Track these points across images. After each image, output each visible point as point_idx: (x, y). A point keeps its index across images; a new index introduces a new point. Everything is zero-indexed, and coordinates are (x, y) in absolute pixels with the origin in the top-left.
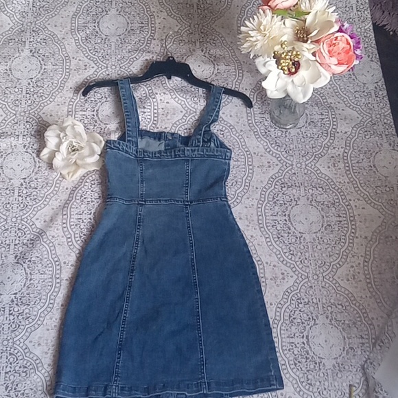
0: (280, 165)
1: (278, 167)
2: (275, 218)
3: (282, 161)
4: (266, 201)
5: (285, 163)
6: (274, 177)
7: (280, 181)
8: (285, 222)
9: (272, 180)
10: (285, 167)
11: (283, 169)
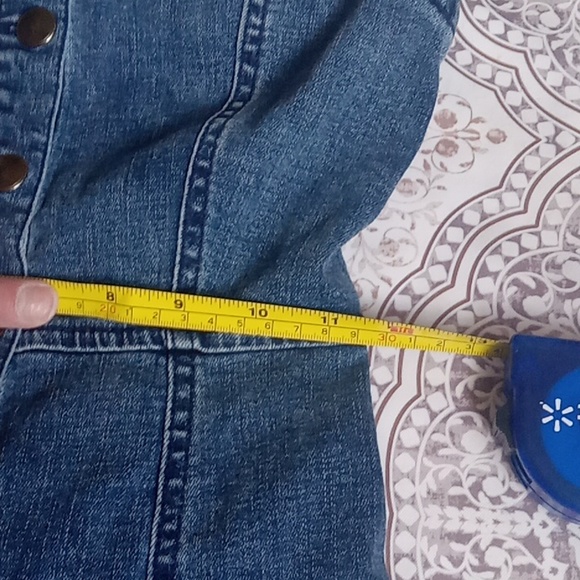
0: (518, 139)
1: (506, 153)
2: (454, 519)
3: (529, 116)
4: (408, 390)
5: (546, 129)
6: (471, 217)
7: (510, 249)
8: (527, 558)
9: (455, 235)
10: (547, 151)
11: (532, 163)
